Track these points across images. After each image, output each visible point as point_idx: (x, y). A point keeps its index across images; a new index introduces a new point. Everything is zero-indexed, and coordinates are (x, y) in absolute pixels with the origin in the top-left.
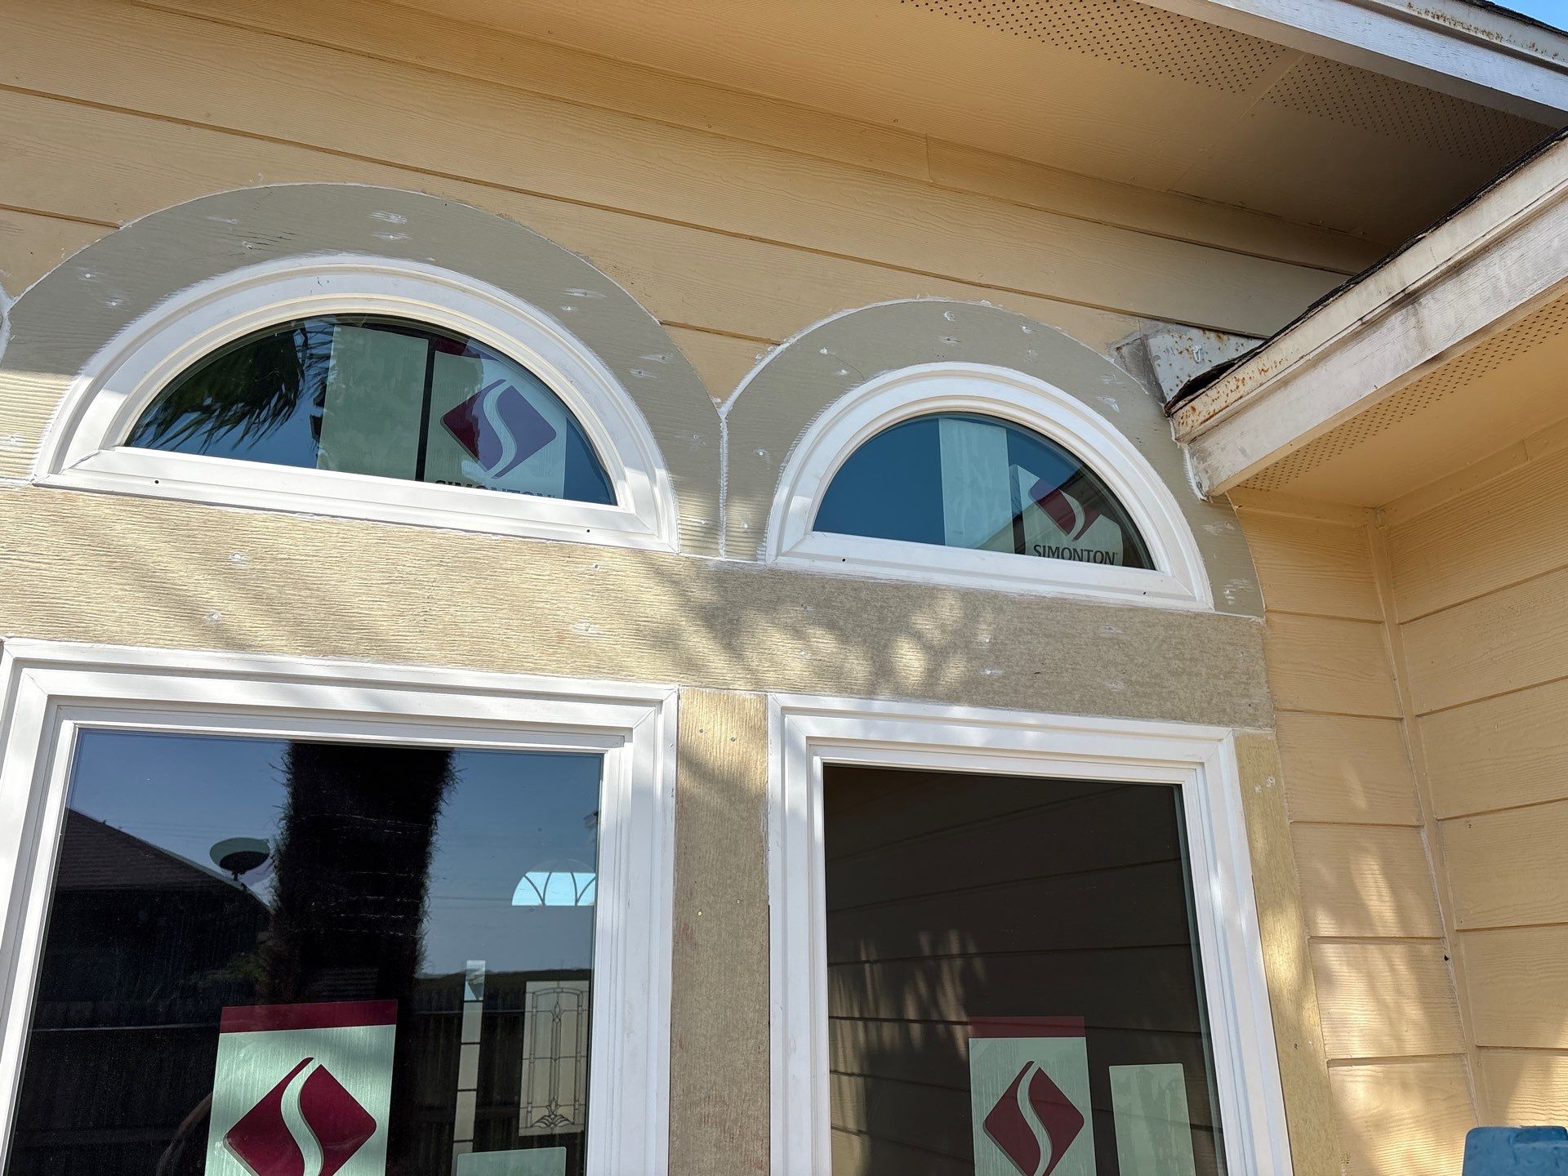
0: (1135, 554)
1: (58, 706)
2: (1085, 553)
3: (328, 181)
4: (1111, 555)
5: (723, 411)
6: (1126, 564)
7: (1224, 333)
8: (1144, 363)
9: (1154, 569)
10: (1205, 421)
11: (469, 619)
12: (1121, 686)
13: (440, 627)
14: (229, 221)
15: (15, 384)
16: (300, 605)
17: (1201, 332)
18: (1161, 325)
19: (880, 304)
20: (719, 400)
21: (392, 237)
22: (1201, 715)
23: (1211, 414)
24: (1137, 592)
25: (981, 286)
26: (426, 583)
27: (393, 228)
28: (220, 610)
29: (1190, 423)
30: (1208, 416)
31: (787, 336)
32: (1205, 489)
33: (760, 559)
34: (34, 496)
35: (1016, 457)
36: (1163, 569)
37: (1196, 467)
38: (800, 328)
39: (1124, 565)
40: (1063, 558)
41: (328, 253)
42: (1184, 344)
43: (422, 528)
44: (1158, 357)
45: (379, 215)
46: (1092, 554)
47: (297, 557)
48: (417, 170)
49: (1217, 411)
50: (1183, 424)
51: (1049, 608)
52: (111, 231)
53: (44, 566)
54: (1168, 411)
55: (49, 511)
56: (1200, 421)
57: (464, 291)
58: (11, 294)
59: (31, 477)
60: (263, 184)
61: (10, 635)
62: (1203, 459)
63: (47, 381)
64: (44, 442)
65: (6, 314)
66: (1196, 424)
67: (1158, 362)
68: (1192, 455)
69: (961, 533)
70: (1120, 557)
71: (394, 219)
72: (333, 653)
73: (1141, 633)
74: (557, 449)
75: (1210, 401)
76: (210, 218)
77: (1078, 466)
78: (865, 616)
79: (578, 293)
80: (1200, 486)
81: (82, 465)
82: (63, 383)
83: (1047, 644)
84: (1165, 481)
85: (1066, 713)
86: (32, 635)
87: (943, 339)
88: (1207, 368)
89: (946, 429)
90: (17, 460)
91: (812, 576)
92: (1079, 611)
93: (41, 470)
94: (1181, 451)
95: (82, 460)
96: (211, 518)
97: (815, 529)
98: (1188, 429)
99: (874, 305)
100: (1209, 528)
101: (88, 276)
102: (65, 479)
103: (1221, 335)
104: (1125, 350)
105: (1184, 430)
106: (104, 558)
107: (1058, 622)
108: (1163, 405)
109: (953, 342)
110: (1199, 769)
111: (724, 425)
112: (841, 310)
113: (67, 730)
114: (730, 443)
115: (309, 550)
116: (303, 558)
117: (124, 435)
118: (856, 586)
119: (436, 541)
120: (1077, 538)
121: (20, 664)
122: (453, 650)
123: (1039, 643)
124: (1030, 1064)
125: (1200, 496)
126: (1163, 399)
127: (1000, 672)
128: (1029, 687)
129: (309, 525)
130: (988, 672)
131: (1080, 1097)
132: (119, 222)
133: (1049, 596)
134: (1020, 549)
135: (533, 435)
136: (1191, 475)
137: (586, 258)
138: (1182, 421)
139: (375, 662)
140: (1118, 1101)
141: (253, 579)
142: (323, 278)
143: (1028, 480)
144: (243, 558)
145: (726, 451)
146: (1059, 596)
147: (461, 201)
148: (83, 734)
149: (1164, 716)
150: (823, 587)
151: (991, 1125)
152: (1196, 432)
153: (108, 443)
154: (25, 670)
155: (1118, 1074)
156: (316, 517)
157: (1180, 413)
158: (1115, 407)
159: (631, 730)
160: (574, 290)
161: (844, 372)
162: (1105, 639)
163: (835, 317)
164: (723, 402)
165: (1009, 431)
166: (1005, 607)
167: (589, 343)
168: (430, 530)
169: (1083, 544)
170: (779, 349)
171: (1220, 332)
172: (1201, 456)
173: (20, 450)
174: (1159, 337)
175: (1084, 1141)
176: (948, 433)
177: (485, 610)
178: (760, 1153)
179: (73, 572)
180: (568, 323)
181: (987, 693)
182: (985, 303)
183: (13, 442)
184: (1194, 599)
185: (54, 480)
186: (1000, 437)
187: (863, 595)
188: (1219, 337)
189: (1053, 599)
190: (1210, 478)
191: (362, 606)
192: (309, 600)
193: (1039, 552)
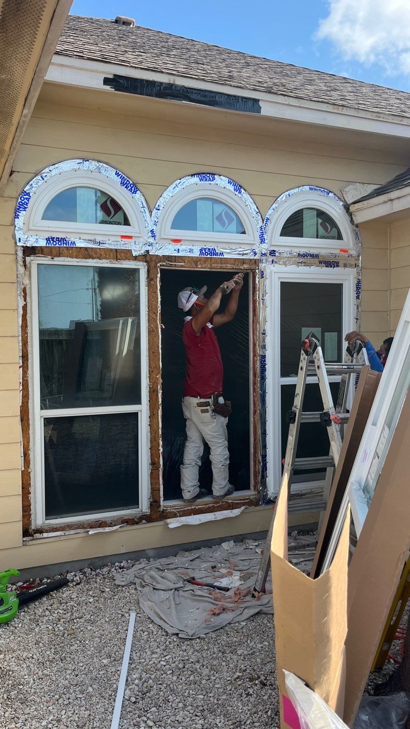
0: (340, 237)
2: (330, 237)
4: (335, 237)
7: (364, 184)
9: (343, 240)
10: (356, 209)
17: (359, 184)
23: (358, 208)
24: (339, 245)
32: (355, 223)
35: (318, 217)
36: (345, 240)
39: (337, 239)
40: (325, 239)
42: (355, 187)
54: (349, 205)
66: (354, 210)
68: (353, 215)
69: (306, 235)
70: (337, 237)
74: (235, 222)
75: (358, 206)
97: (280, 236)
104: (342, 190)
105: (352, 210)
110: (347, 280)
117: (170, 227)
120: (328, 234)
124: (312, 331)
131: (319, 337)
134: (317, 237)
135: (230, 221)
138: (352, 208)
140: (326, 338)
143: (320, 221)
155: (326, 334)
157: (352, 206)
169: (330, 235)
172: (355, 216)
176: (305, 212)
184: (350, 246)
186: (315, 212)
190: (356, 221)
193: (321, 238)
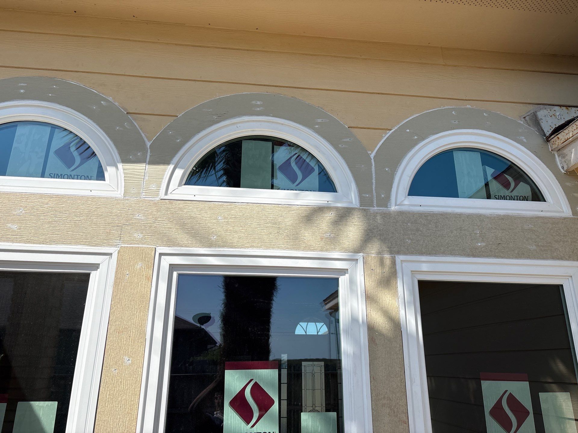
0: (537, 196)
1: (173, 267)
2: (516, 197)
3: (238, 93)
4: (527, 197)
5: (372, 156)
6: (533, 200)
7: (569, 107)
8: (536, 122)
9: (545, 201)
10: (563, 143)
11: (292, 234)
12: (534, 247)
13: (283, 237)
14: (209, 110)
15: (153, 169)
16: (239, 232)
17: (559, 107)
18: (542, 106)
19: (428, 111)
20: (370, 152)
21: (258, 109)
22: (569, 257)
23: (566, 139)
24: (539, 211)
25: (466, 100)
26: (277, 223)
27: (258, 106)
28: (216, 235)
29: (557, 144)
30: (565, 140)
31: (394, 126)
32: (565, 168)
33: (389, 207)
34: (161, 203)
35: (484, 163)
36: (549, 201)
37: (561, 161)
38: (398, 123)
40: (507, 200)
41: (239, 117)
42: (552, 113)
43: (275, 205)
44: (542, 119)
45: (254, 102)
46: (518, 197)
47: (237, 217)
48: (264, 85)
49: (568, 138)
50: (554, 144)
51: (503, 219)
52: (175, 118)
53: (165, 224)
54: (548, 139)
55: (165, 207)
56: (561, 143)
57: (282, 124)
58: (149, 141)
59: (159, 197)
60: (218, 97)
61: (158, 246)
62: (564, 157)
63: (161, 167)
64: (162, 186)
65: (148, 147)
66: (560, 144)
67: (542, 121)
68: (559, 156)
69: (465, 193)
70: (530, 197)
71: (259, 103)
72: (251, 247)
73: (541, 227)
74: (315, 175)
75: (565, 134)
76: (204, 110)
77: (510, 163)
78: (430, 226)
79: (319, 121)
80: (563, 168)
81: (173, 192)
82: (166, 167)
83: (502, 233)
84: (548, 167)
85: (512, 258)
86: (164, 246)
87: (453, 122)
88: (563, 122)
89: (456, 154)
90: (155, 192)
91: (409, 212)
92: (515, 219)
93: (162, 195)
94: (554, 155)
95: (173, 191)
96: (211, 206)
97: (409, 195)
98: (557, 146)
99: (425, 112)
100: (568, 184)
101: (170, 133)
102: (168, 197)
103: (568, 108)
104: (527, 118)
105: (554, 147)
106: (182, 221)
107: (506, 224)
108: (545, 138)
109: (457, 122)
110: (570, 278)
111: (373, 161)
112: (413, 115)
113: (175, 274)
114: (376, 167)
115: (241, 214)
116: (239, 217)
117: (184, 182)
118: (426, 215)
119: (280, 209)
120: (512, 192)
121: (161, 255)
122: (287, 245)
123: (499, 232)
124: (506, 391)
125: (563, 172)
126: (545, 135)
127: (484, 244)
128: (496, 249)
129: (240, 206)
130: (480, 244)
131: (528, 404)
132: (178, 115)
133: (502, 214)
134: (489, 197)
135: (307, 171)
136: (559, 163)
137: (322, 108)
138: (553, 143)
139: (264, 249)
140: (543, 406)
141: (225, 225)
142: (238, 125)
143: (490, 171)
144: (221, 218)
145: (374, 170)
146: (506, 214)
147: (279, 94)
148: (180, 275)
149: (553, 258)
150: (413, 216)
151: (492, 413)
152: (560, 147)
153: (180, 185)
154: (162, 257)
155: (542, 396)
156: (242, 204)
157: (553, 140)
158: (525, 140)
159: (347, 269)
160: (319, 120)
161: (416, 137)
162: (526, 229)
163: (411, 118)
164: (372, 153)
165: (481, 153)
166: (484, 220)
167: (324, 137)
168: (277, 205)
169: (515, 193)
170: (391, 132)
171: (567, 107)
172: (563, 156)
173: (156, 189)
174: (542, 111)
175: (530, 420)
176: (457, 156)
177: (297, 231)
178: (405, 419)
179: (174, 225)
180: (317, 131)
181: (480, 252)
182: (468, 106)
183: (154, 186)
184: (563, 212)
185: (166, 197)
186: (478, 156)
187: (429, 218)
188: (567, 109)
189: (504, 216)
190: (567, 165)
191: (258, 231)
192: (242, 230)
193: (496, 198)
